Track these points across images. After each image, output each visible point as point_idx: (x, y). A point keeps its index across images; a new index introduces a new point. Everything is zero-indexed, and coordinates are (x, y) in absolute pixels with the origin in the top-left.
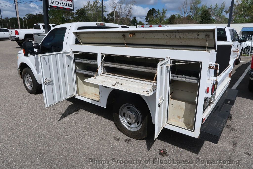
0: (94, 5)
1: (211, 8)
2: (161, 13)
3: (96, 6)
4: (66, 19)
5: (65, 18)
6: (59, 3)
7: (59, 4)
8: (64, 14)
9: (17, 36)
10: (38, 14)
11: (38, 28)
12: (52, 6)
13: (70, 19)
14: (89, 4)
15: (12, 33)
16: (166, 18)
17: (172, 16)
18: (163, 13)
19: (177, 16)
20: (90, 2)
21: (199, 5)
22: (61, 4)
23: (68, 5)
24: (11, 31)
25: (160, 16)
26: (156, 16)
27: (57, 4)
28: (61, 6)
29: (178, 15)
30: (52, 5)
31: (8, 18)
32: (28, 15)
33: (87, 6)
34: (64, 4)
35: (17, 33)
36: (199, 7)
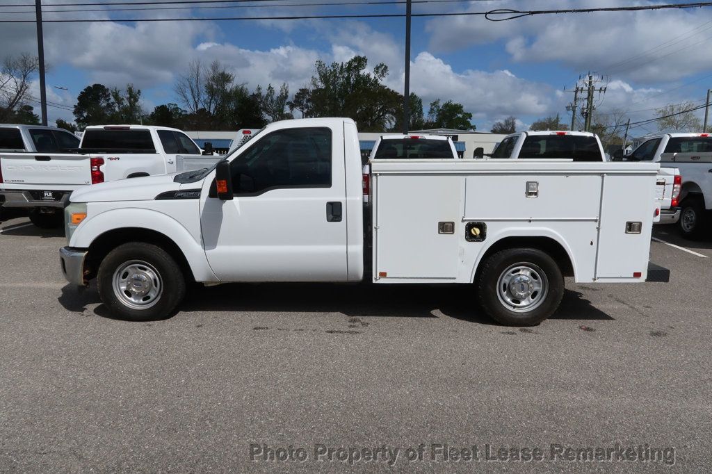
1: (260, 94)
2: (124, 99)
17: (158, 107)
18: (130, 99)
19: (171, 110)
21: (229, 84)
25: (122, 106)
26: (109, 105)
29: (173, 107)
36: (229, 90)
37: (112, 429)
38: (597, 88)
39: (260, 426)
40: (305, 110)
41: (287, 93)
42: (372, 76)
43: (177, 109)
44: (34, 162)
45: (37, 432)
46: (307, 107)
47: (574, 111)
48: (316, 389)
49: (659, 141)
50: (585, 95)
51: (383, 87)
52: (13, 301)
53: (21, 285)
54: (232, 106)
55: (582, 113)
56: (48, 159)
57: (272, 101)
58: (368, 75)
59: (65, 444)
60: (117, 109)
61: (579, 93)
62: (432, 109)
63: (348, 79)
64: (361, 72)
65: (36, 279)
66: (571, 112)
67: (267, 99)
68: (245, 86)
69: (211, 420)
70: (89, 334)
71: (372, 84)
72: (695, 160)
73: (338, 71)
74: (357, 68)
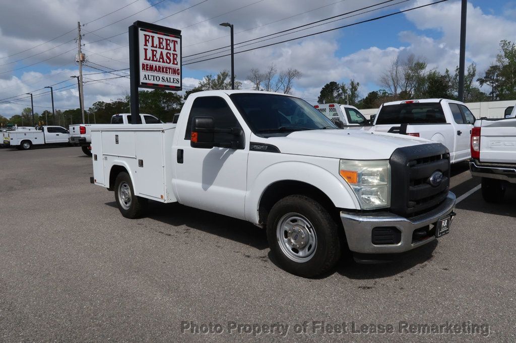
0: (218, 82)
1: (448, 75)
2: (348, 89)
3: (222, 82)
4: (166, 109)
5: (164, 107)
6: (158, 78)
7: (158, 80)
8: (163, 99)
9: (82, 136)
10: (116, 102)
11: (120, 121)
12: (146, 84)
13: (173, 108)
14: (209, 80)
15: (74, 132)
16: (359, 99)
17: (370, 93)
18: (352, 89)
19: (380, 94)
20: (211, 75)
21: (424, 70)
22: (161, 79)
23: (172, 80)
24: (74, 128)
25: (346, 95)
26: (339, 95)
27: (154, 80)
28: (160, 83)
29: (382, 92)
30: (145, 81)
31: (61, 111)
32: (98, 104)
33: (206, 84)
34: (165, 79)
35: (83, 130)
36: (423, 75)
40: (495, 84)
41: (475, 71)
43: (385, 93)
46: (497, 81)
60: (343, 97)
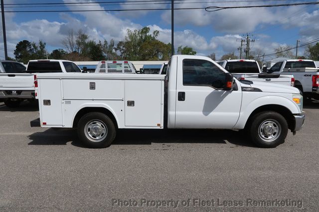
1: (101, 44)
2: (38, 47)
18: (41, 47)
21: (87, 40)
25: (37, 50)
26: (31, 50)
29: (61, 50)
36: (87, 43)
37: (70, 196)
38: (251, 40)
39: (135, 192)
40: (122, 51)
41: (113, 43)
42: (152, 36)
43: (63, 51)
44: (7, 77)
45: (35, 199)
46: (123, 50)
47: (241, 50)
48: (155, 175)
49: (282, 63)
50: (246, 43)
51: (157, 41)
52: (6, 141)
53: (7, 134)
54: (89, 49)
55: (245, 51)
56: (14, 76)
57: (107, 47)
58: (151, 35)
59: (50, 204)
60: (35, 52)
61: (243, 42)
62: (179, 50)
63: (141, 37)
64: (147, 34)
65: (14, 131)
66: (240, 51)
67: (104, 47)
68: (94, 41)
69: (113, 190)
70: (46, 155)
71: (152, 40)
72: (298, 71)
73: (137, 33)
74: (146, 32)
